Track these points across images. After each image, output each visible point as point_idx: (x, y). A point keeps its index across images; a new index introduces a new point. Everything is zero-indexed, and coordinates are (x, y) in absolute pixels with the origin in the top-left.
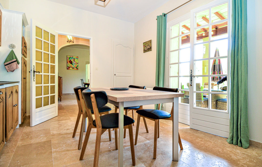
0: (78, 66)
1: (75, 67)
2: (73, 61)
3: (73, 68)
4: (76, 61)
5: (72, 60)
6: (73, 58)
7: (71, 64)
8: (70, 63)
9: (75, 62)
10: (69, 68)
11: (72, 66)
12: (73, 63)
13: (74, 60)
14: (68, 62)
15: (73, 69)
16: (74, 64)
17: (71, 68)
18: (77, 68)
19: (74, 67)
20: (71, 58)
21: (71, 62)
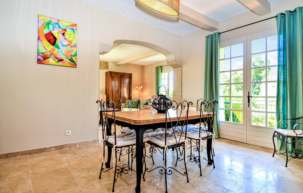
0: (76, 55)
1: (66, 55)
2: (61, 35)
3: (61, 60)
4: (70, 39)
5: (56, 33)
6: (59, 27)
7: (51, 47)
8: (49, 41)
9: (65, 39)
10: (45, 58)
11: (55, 52)
12: (58, 42)
13: (63, 34)
14: (43, 37)
15: (60, 63)
16: (63, 45)
17: (51, 61)
18: (73, 61)
19: (62, 57)
20: (51, 26)
21: (52, 39)
